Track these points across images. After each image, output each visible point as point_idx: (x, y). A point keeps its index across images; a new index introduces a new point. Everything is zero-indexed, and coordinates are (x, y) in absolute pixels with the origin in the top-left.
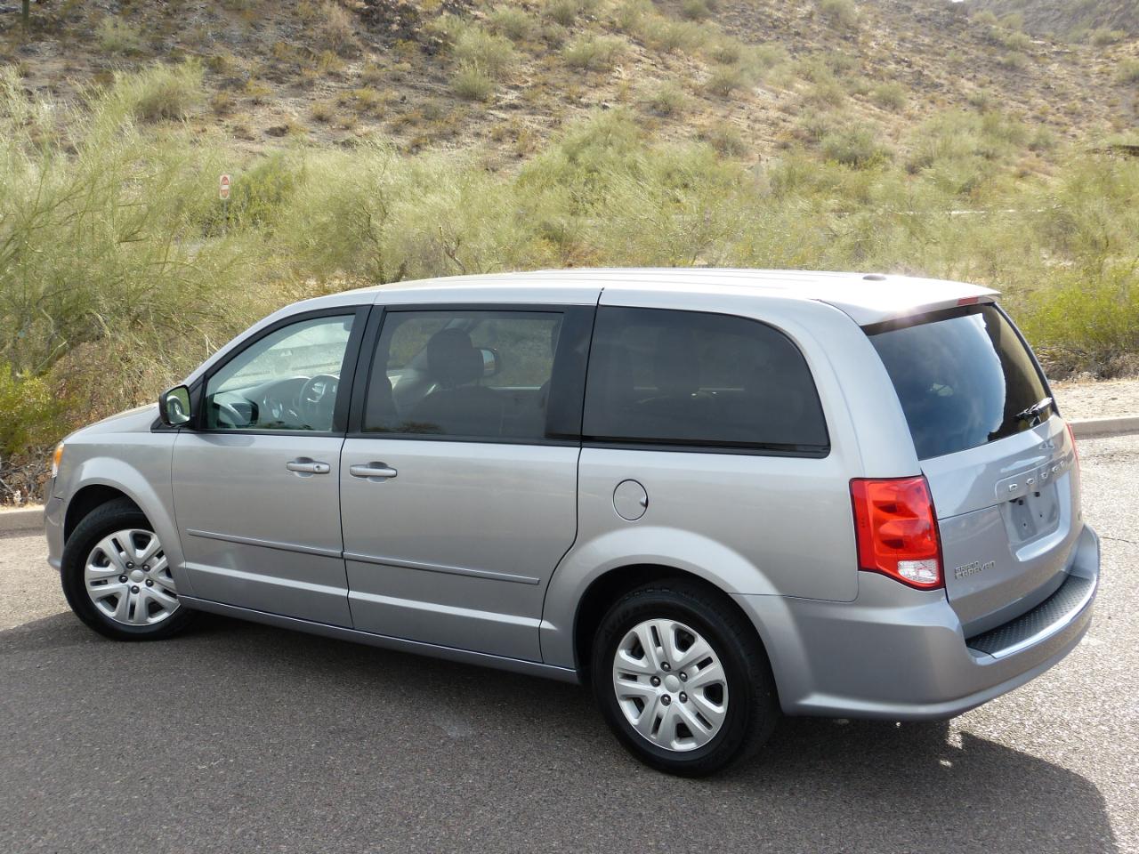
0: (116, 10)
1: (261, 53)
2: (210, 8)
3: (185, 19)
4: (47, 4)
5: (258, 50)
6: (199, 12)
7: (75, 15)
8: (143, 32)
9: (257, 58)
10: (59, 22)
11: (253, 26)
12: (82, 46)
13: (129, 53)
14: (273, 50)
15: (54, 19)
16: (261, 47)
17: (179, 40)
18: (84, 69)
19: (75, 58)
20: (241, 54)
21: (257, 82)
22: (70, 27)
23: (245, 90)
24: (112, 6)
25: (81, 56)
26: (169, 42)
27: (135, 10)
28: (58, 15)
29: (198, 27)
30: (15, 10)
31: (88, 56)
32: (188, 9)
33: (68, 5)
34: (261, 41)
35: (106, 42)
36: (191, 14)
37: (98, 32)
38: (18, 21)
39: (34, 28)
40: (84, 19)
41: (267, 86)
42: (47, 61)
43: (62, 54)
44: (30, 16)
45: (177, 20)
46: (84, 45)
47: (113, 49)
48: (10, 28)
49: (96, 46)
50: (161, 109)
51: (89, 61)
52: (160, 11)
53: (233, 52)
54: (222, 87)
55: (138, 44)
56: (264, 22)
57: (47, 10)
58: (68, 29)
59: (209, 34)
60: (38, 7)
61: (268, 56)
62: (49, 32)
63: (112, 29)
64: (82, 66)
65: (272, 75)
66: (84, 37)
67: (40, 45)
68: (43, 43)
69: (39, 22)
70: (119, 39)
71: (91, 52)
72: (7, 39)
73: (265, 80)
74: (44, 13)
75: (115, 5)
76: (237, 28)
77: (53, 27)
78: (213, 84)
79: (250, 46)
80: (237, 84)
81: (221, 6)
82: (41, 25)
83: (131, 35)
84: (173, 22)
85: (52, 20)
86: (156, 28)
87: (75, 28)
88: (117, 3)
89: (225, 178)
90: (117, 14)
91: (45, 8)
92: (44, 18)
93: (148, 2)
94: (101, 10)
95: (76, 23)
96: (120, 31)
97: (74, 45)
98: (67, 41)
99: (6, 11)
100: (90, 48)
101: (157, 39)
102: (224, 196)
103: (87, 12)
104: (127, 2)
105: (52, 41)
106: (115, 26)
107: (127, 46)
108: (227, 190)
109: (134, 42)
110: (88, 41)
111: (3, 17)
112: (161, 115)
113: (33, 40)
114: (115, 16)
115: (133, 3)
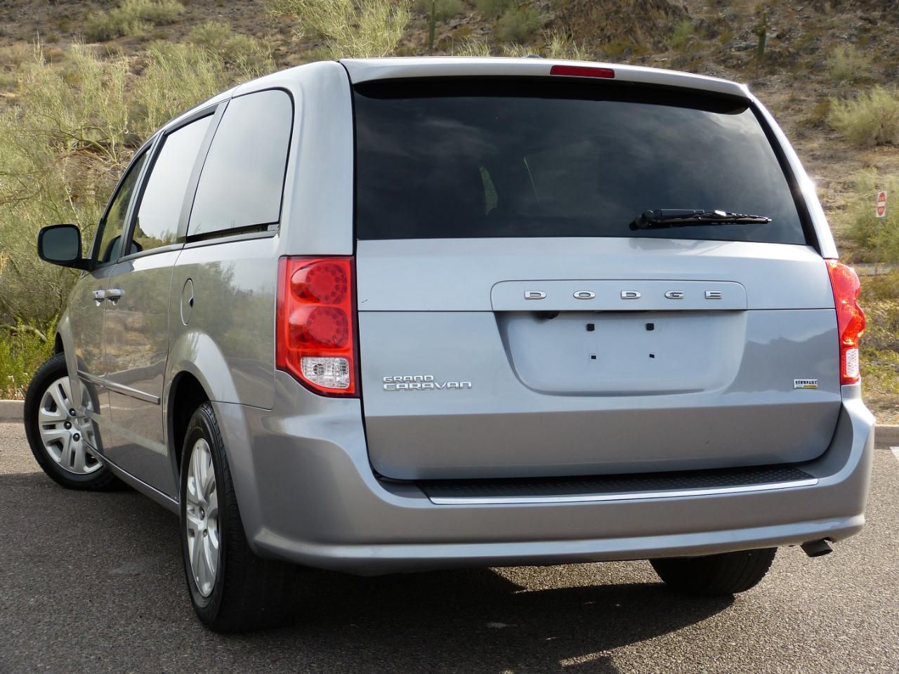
0: (854, 39)
4: (787, 39)
7: (811, 47)
8: (876, 60)
10: (792, 56)
12: (812, 77)
13: (857, 81)
15: (789, 51)
18: (810, 99)
19: (801, 89)
22: (806, 59)
24: (851, 35)
25: (809, 87)
27: (874, 38)
28: (794, 48)
30: (754, 46)
31: (817, 86)
33: (806, 38)
35: (835, 72)
37: (829, 62)
38: (755, 57)
39: (769, 62)
40: (820, 50)
42: (775, 93)
43: (791, 86)
44: (765, 51)
46: (816, 75)
47: (842, 77)
48: (747, 64)
49: (827, 75)
50: (874, 135)
51: (815, 91)
55: (871, 72)
57: (785, 45)
58: (800, 60)
60: (778, 42)
62: (783, 65)
63: (844, 57)
64: (808, 96)
67: (772, 78)
68: (775, 76)
69: (774, 56)
70: (850, 67)
71: (820, 82)
72: (742, 75)
74: (781, 47)
75: (853, 35)
77: (787, 60)
82: (776, 59)
83: (864, 63)
85: (788, 54)
86: (893, 54)
87: (808, 60)
88: (856, 32)
89: (882, 195)
90: (853, 43)
91: (784, 42)
92: (779, 52)
93: (890, 28)
94: (838, 40)
95: (811, 54)
96: (851, 60)
97: (805, 76)
98: (799, 73)
99: (746, 48)
100: (820, 78)
101: (892, 65)
102: (880, 214)
103: (824, 43)
104: (867, 31)
105: (784, 74)
106: (847, 55)
107: (858, 74)
108: (883, 207)
109: (866, 70)
110: (819, 71)
111: (743, 54)
112: (875, 142)
113: (766, 74)
114: (850, 45)
115: (873, 32)
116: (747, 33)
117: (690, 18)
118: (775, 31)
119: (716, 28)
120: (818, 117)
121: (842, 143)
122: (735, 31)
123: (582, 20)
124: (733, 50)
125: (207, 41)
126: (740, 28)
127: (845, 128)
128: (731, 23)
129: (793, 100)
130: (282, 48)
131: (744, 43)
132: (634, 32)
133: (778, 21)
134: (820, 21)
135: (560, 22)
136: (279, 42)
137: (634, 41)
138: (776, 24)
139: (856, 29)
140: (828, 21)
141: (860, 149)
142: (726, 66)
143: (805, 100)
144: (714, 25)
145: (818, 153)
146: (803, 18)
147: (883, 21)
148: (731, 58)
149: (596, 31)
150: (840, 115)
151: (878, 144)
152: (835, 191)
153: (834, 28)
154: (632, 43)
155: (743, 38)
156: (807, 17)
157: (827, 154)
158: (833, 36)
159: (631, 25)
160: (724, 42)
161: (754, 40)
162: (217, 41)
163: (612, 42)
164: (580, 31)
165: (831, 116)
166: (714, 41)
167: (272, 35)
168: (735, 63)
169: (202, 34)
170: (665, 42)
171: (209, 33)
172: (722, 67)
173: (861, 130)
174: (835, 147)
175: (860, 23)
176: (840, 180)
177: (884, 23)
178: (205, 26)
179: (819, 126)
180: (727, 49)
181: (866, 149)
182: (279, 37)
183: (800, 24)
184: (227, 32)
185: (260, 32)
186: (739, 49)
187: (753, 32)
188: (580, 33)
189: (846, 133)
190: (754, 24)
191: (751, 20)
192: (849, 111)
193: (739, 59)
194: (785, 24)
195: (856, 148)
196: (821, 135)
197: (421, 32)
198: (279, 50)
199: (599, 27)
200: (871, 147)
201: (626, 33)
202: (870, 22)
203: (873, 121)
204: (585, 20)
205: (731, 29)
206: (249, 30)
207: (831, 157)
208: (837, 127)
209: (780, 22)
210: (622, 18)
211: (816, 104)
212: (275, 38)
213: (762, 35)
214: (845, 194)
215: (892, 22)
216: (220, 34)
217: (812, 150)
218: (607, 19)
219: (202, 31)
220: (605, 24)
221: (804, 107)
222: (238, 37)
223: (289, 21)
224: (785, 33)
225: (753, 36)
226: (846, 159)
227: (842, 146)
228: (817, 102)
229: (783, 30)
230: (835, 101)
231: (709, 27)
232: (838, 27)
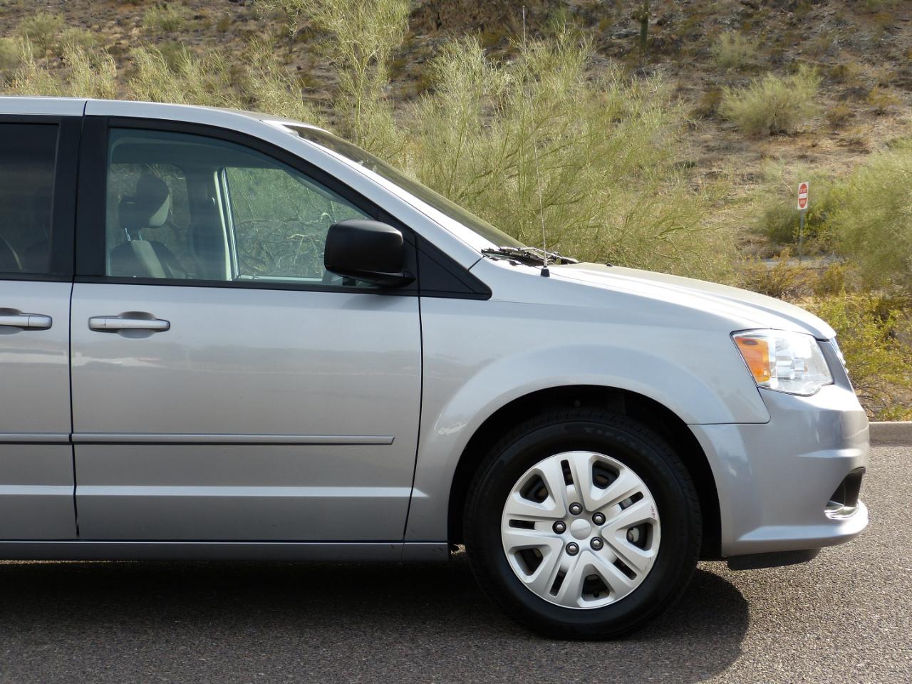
0: (737, 25)
1: (893, 58)
2: (839, 15)
3: (810, 28)
4: (668, 25)
5: (890, 55)
6: (826, 20)
7: (694, 33)
8: (761, 46)
9: (887, 65)
10: (674, 42)
11: (886, 29)
12: (697, 65)
13: (743, 68)
14: (906, 54)
15: (672, 38)
16: (894, 52)
17: (800, 51)
18: (697, 87)
19: (688, 78)
20: (869, 61)
21: (883, 91)
22: (689, 46)
23: (868, 99)
24: (733, 21)
25: (696, 75)
26: (790, 54)
28: (677, 35)
29: (824, 35)
30: (635, 33)
31: (703, 74)
32: (815, 18)
33: (688, 24)
34: (894, 46)
35: (721, 59)
36: (817, 23)
37: (713, 49)
38: (636, 45)
39: (652, 50)
40: (703, 36)
41: (894, 94)
42: (660, 82)
43: (677, 74)
44: (648, 39)
45: (802, 30)
46: (700, 63)
47: (729, 64)
48: (628, 52)
49: (712, 63)
50: (769, 124)
51: (702, 79)
52: (783, 22)
53: (860, 59)
54: (843, 97)
55: (756, 59)
56: (900, 24)
57: (667, 31)
58: (684, 48)
59: (835, 42)
60: (659, 28)
61: (901, 61)
62: (666, 53)
63: (730, 44)
64: (695, 85)
65: (902, 82)
66: (700, 55)
67: (656, 67)
68: (659, 65)
69: (657, 43)
70: (736, 54)
71: (706, 70)
72: (625, 64)
73: (892, 87)
74: (663, 34)
75: (736, 20)
76: (867, 33)
77: (670, 47)
78: (833, 95)
79: (880, 51)
80: (860, 94)
81: (853, 10)
82: (659, 46)
83: (750, 50)
84: (796, 32)
85: (670, 41)
86: (777, 40)
87: (693, 47)
88: (738, 18)
89: (804, 186)
90: (737, 29)
91: (665, 29)
92: (662, 39)
93: (772, 14)
94: (720, 26)
95: (694, 41)
96: (736, 46)
97: (690, 64)
98: (683, 61)
99: (626, 36)
100: (705, 66)
101: (777, 52)
102: (802, 206)
103: (706, 29)
104: (749, 16)
105: (668, 61)
106: (732, 42)
107: (744, 61)
108: (805, 199)
109: (751, 57)
110: (704, 59)
111: (624, 42)
112: (769, 131)
113: (649, 62)
114: (734, 31)
115: (755, 17)
116: (627, 19)
117: (567, 5)
118: (655, 17)
119: (594, 15)
120: (709, 106)
121: (734, 134)
122: (614, 18)
123: (453, 8)
124: (613, 37)
125: (38, 35)
126: (619, 15)
127: (737, 118)
128: (609, 9)
129: (680, 89)
130: (123, 42)
131: (624, 30)
132: (509, 20)
133: (657, 7)
134: (700, 6)
135: (429, 10)
136: (118, 36)
137: (508, 29)
138: (656, 9)
139: (738, 14)
140: (709, 6)
141: (754, 139)
142: (608, 55)
143: (692, 89)
144: (592, 11)
145: (712, 144)
146: (683, 4)
147: (764, 5)
148: (612, 46)
149: (468, 20)
150: (730, 103)
151: (772, 134)
152: (735, 184)
153: (715, 13)
154: (507, 32)
155: (624, 25)
156: (687, 3)
157: (722, 145)
158: (715, 21)
159: (505, 12)
160: (603, 29)
161: (635, 27)
162: (50, 34)
163: (486, 31)
164: (450, 19)
165: (722, 105)
166: (593, 28)
167: (110, 28)
168: (617, 51)
169: (31, 27)
170: (541, 30)
171: (40, 26)
172: (604, 56)
173: (754, 120)
174: (730, 138)
175: (742, 8)
176: (738, 173)
177: (766, 8)
178: (35, 18)
179: (710, 116)
180: (607, 36)
181: (761, 139)
182: (118, 29)
183: (681, 10)
184: (60, 24)
185: (95, 24)
186: (620, 37)
187: (633, 18)
188: (451, 22)
189: (737, 123)
190: (633, 10)
191: (630, 6)
192: (740, 100)
193: (620, 46)
194: (666, 9)
195: (750, 139)
196: (713, 126)
197: (274, 22)
198: (120, 44)
199: (471, 15)
200: (766, 136)
201: (499, 20)
202: (752, 7)
203: (767, 110)
204: (456, 8)
205: (610, 16)
206: (83, 22)
207: (727, 148)
208: (728, 117)
209: (660, 7)
210: (495, 5)
211: (705, 93)
212: (113, 31)
213: (644, 22)
214: (744, 186)
215: (774, 7)
216: (52, 27)
217: (706, 142)
218: (479, 7)
219: (31, 23)
220: (477, 11)
221: (692, 97)
222: (73, 30)
223: (128, 12)
224: (665, 19)
225: (633, 22)
226: (741, 149)
227: (734, 136)
228: (704, 91)
229: (664, 15)
230: (726, 90)
231: (587, 13)
232: (719, 12)
